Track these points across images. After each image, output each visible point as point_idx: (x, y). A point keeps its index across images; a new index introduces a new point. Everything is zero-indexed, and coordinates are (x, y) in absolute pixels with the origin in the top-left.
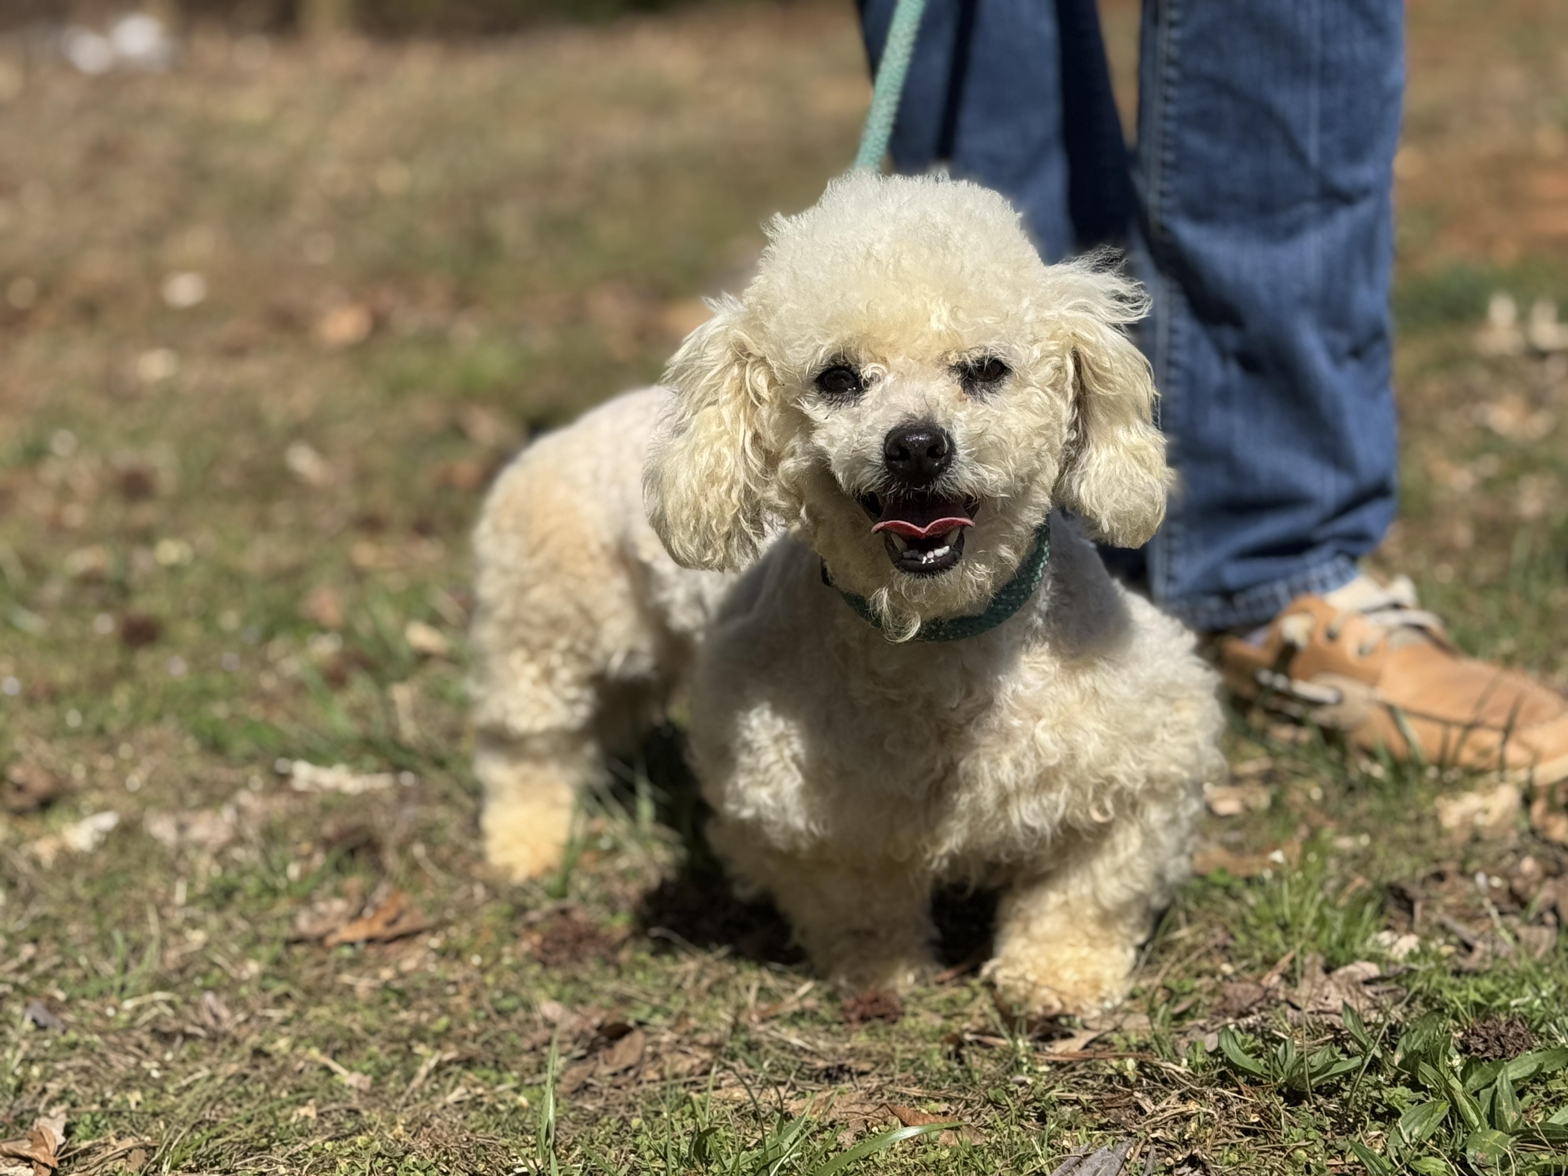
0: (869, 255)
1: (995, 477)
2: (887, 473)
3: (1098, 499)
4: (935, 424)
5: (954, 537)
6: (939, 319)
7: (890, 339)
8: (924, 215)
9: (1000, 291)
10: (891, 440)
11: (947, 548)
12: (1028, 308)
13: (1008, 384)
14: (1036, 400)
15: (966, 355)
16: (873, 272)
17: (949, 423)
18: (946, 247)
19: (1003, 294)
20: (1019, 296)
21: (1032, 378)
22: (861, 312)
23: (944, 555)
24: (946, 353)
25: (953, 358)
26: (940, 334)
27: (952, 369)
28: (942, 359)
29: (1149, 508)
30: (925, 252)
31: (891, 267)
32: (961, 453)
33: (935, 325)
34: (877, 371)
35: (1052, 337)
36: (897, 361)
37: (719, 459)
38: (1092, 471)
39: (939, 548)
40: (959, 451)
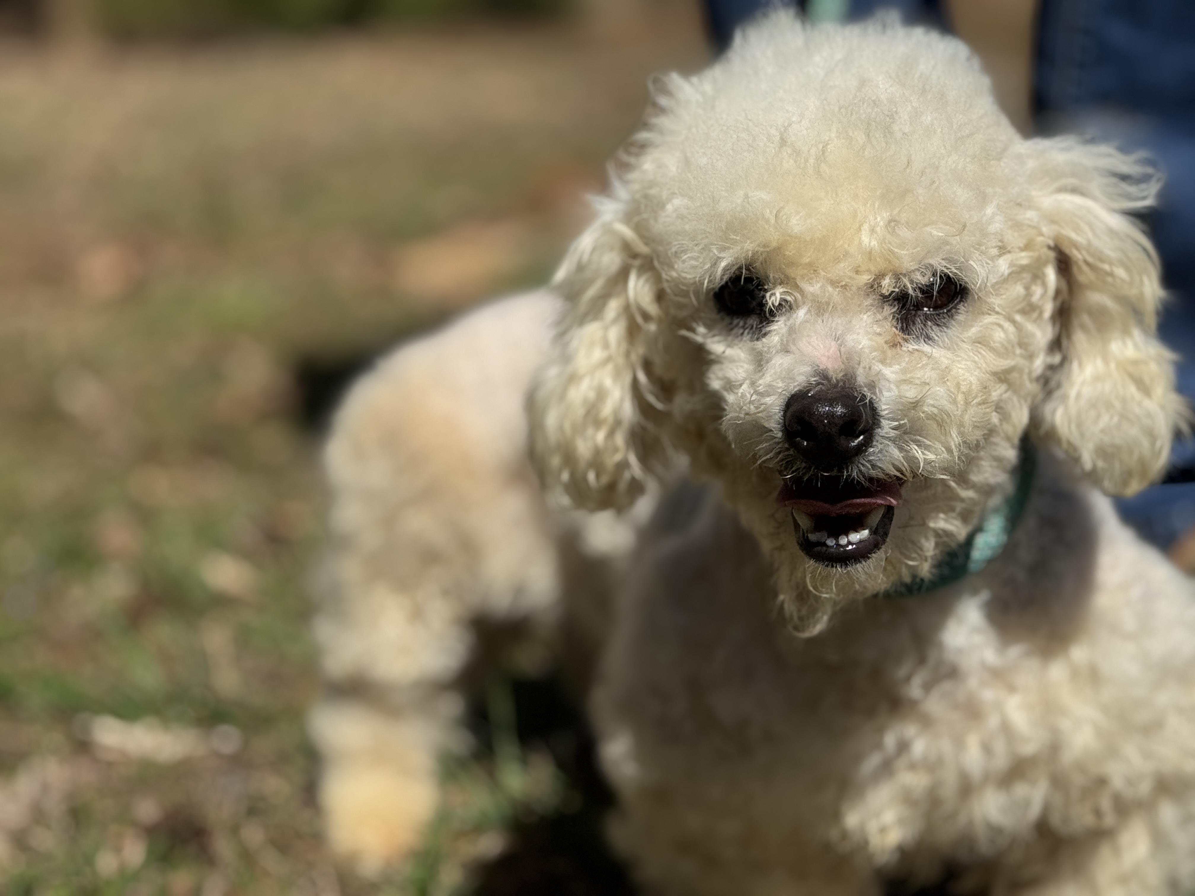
0: (783, 142)
1: (931, 456)
2: (788, 449)
3: (1079, 426)
4: (853, 388)
5: (875, 518)
6: (873, 231)
7: (806, 260)
8: (863, 82)
9: (959, 192)
10: (792, 409)
11: (865, 533)
12: (994, 214)
13: (963, 313)
14: (999, 335)
15: (906, 281)
16: (789, 164)
17: (872, 386)
18: (888, 132)
19: (962, 195)
20: (983, 199)
21: (996, 302)
22: (767, 221)
23: (861, 541)
24: (880, 276)
25: (887, 285)
26: (870, 253)
27: (885, 299)
28: (873, 287)
29: (1146, 443)
30: (860, 137)
31: (812, 161)
32: (886, 428)
33: (865, 239)
34: (788, 298)
35: (1028, 247)
36: (813, 288)
37: (601, 394)
38: (1073, 393)
39: (856, 530)
40: (884, 423)
